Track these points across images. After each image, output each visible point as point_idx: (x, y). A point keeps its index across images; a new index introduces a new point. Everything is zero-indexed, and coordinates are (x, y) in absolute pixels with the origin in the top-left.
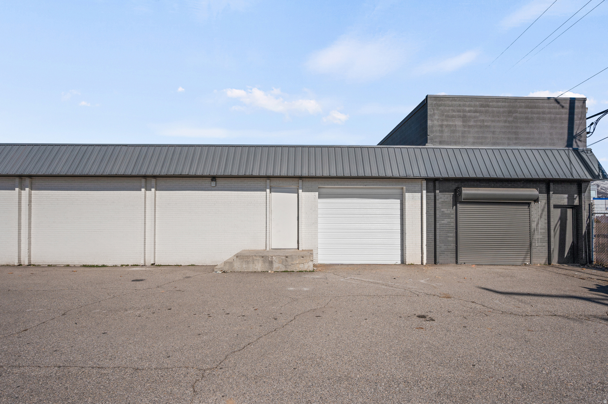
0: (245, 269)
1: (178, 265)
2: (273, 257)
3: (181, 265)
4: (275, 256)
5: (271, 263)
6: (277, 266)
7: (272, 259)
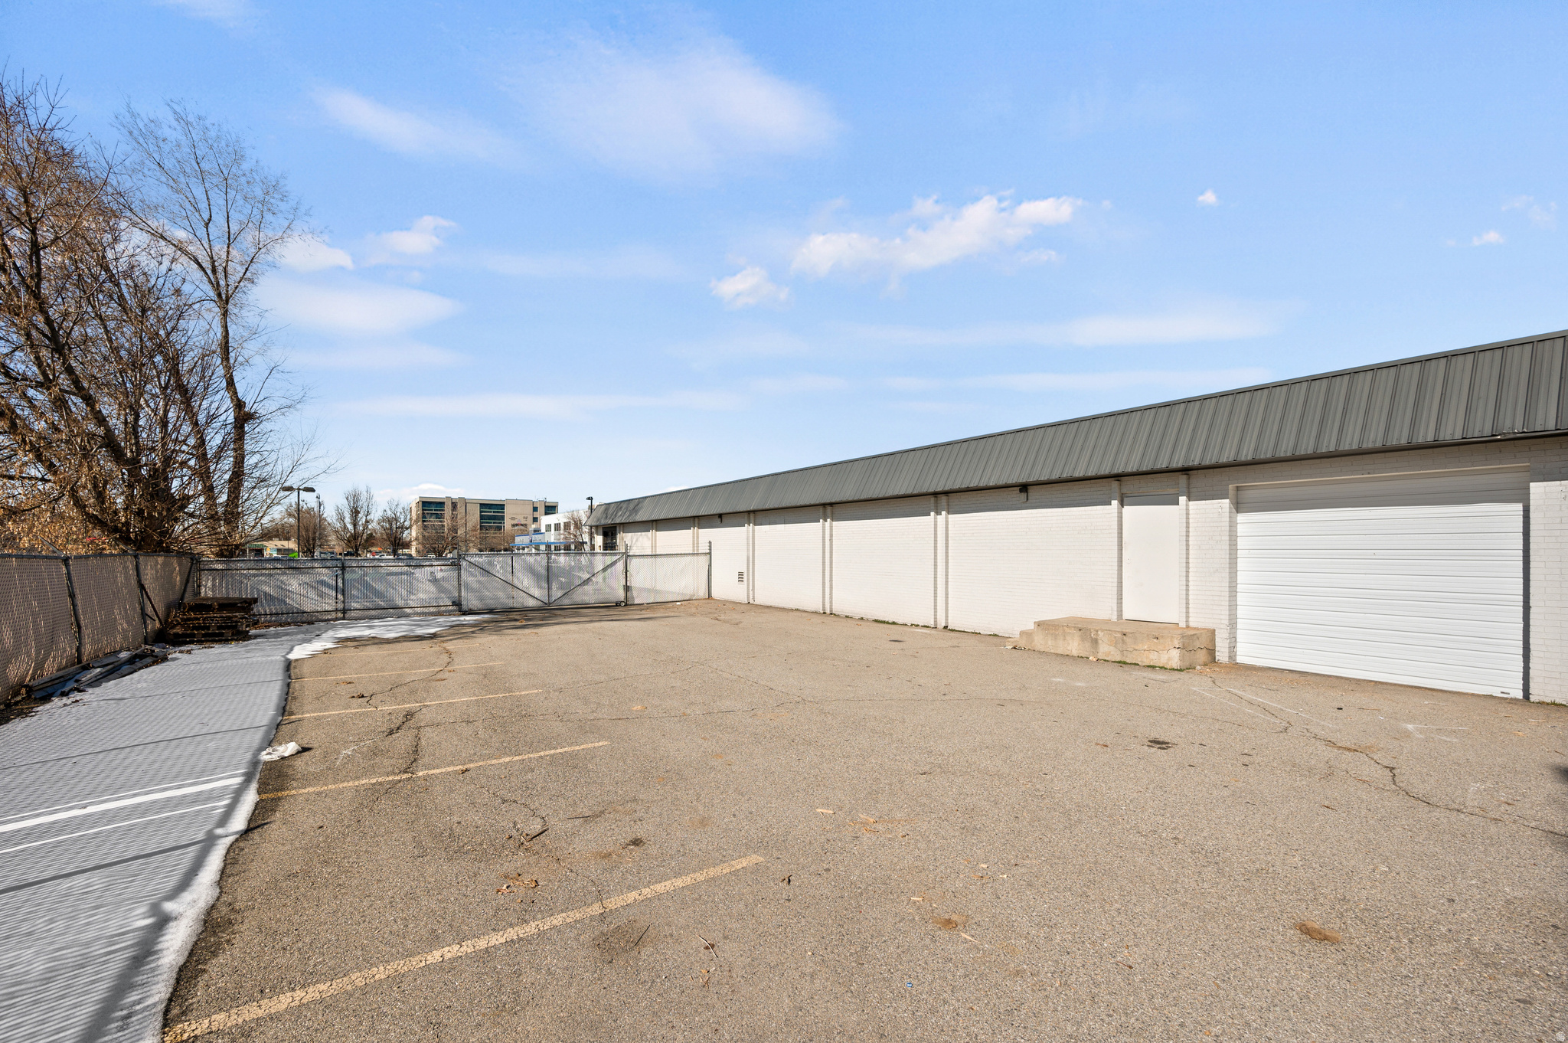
0: (1051, 647)
1: (976, 633)
2: (1099, 633)
3: (980, 633)
4: (1102, 630)
5: (1095, 642)
6: (1106, 650)
7: (1097, 635)
